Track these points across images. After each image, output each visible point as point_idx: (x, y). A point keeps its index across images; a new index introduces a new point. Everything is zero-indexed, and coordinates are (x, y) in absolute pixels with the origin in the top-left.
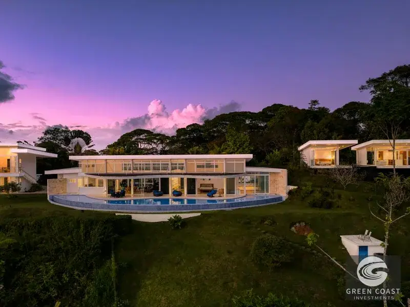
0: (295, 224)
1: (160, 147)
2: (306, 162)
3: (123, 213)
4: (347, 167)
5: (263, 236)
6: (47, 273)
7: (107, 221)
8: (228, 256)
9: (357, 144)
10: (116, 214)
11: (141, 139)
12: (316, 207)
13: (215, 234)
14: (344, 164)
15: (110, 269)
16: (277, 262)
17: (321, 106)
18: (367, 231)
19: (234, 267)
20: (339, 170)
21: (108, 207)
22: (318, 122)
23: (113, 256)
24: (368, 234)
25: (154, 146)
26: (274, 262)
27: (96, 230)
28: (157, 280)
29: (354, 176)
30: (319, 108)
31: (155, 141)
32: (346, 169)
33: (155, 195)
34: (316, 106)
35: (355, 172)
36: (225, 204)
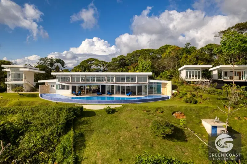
0: (175, 112)
1: (102, 68)
2: (182, 77)
3: (79, 104)
4: (206, 80)
5: (157, 119)
6: (36, 137)
7: (70, 109)
8: (136, 130)
9: (211, 68)
10: (75, 105)
11: (92, 63)
12: (188, 103)
13: (129, 117)
14: (204, 79)
15: (70, 136)
16: (164, 134)
17: (192, 46)
18: (216, 117)
19: (139, 137)
20: (201, 82)
21: (71, 101)
22: (190, 55)
23: (72, 128)
24: (217, 119)
25: (99, 67)
26: (162, 134)
27: (63, 114)
28: (96, 142)
29: (210, 86)
30: (191, 47)
31: (100, 65)
32: (205, 81)
33: (98, 95)
34: (189, 46)
35: (211, 83)
36: (136, 100)
